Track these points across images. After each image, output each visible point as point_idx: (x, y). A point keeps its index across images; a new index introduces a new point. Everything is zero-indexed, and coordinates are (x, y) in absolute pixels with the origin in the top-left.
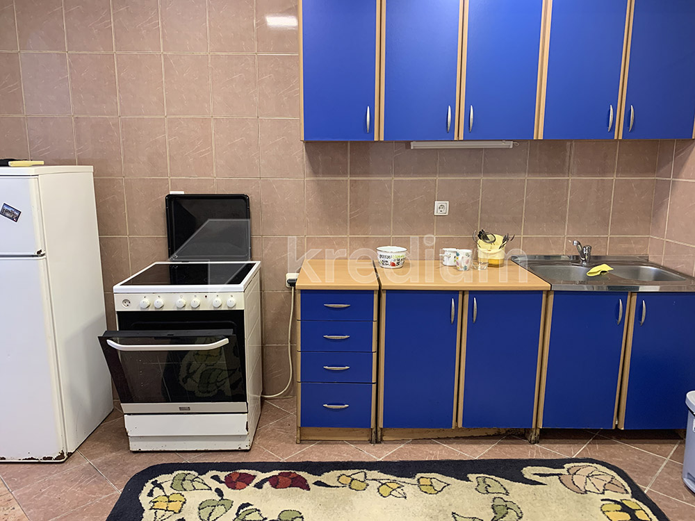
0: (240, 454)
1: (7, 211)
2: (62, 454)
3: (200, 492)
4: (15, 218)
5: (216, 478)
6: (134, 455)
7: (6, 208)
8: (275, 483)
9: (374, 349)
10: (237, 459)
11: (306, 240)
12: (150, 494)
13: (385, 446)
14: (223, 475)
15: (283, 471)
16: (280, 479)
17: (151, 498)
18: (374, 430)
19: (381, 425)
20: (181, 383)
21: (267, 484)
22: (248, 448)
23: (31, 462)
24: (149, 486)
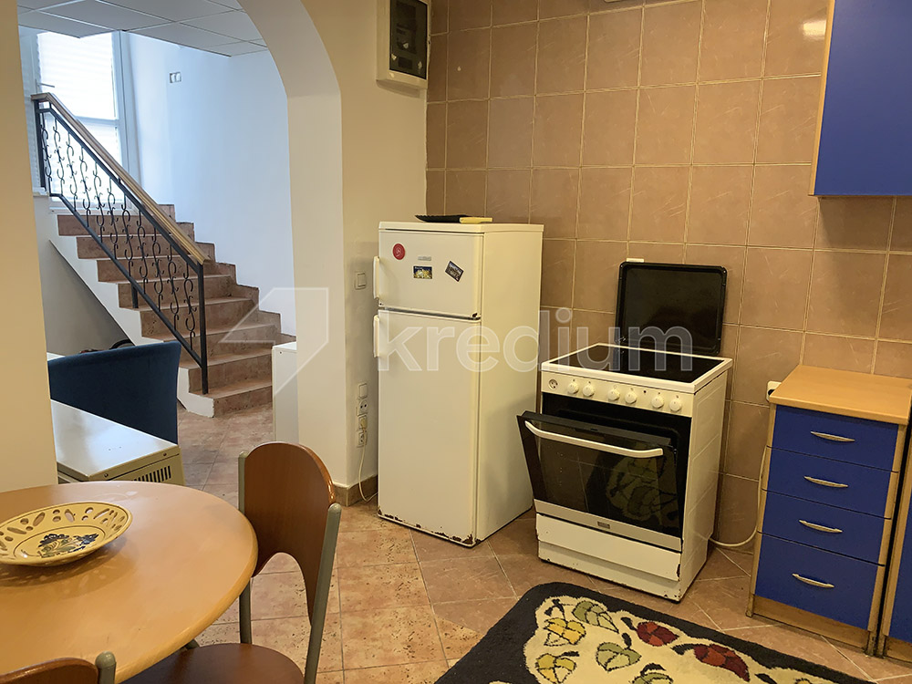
0: (665, 603)
1: (452, 269)
2: (471, 538)
3: (604, 631)
4: (458, 278)
5: (627, 621)
6: (543, 564)
7: (451, 266)
8: (702, 654)
9: (889, 512)
10: (659, 608)
11: (804, 337)
12: (549, 612)
13: (888, 664)
14: (636, 621)
15: (717, 644)
16: (711, 653)
17: (548, 617)
18: (873, 635)
19: (885, 630)
20: (608, 495)
21: (690, 653)
22: (677, 599)
23: (440, 537)
24: (548, 603)
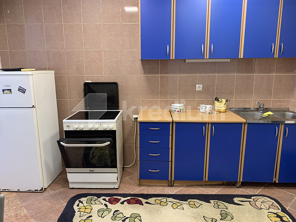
0: (114, 190)
1: (21, 89)
2: (42, 188)
3: (98, 205)
4: (24, 92)
5: (104, 200)
6: (71, 190)
7: (20, 88)
8: (129, 202)
9: (170, 147)
10: (113, 192)
11: (141, 101)
12: (78, 205)
13: (175, 188)
14: (107, 198)
15: (132, 197)
16: (131, 200)
17: (78, 207)
18: (170, 181)
19: (173, 179)
20: (90, 160)
21: (126, 203)
22: (118, 188)
23: (30, 192)
24: (77, 202)
